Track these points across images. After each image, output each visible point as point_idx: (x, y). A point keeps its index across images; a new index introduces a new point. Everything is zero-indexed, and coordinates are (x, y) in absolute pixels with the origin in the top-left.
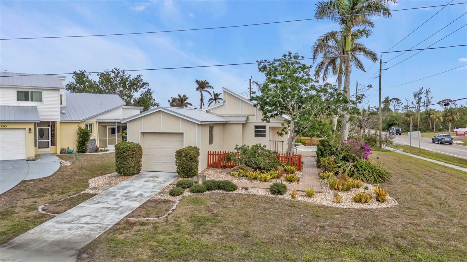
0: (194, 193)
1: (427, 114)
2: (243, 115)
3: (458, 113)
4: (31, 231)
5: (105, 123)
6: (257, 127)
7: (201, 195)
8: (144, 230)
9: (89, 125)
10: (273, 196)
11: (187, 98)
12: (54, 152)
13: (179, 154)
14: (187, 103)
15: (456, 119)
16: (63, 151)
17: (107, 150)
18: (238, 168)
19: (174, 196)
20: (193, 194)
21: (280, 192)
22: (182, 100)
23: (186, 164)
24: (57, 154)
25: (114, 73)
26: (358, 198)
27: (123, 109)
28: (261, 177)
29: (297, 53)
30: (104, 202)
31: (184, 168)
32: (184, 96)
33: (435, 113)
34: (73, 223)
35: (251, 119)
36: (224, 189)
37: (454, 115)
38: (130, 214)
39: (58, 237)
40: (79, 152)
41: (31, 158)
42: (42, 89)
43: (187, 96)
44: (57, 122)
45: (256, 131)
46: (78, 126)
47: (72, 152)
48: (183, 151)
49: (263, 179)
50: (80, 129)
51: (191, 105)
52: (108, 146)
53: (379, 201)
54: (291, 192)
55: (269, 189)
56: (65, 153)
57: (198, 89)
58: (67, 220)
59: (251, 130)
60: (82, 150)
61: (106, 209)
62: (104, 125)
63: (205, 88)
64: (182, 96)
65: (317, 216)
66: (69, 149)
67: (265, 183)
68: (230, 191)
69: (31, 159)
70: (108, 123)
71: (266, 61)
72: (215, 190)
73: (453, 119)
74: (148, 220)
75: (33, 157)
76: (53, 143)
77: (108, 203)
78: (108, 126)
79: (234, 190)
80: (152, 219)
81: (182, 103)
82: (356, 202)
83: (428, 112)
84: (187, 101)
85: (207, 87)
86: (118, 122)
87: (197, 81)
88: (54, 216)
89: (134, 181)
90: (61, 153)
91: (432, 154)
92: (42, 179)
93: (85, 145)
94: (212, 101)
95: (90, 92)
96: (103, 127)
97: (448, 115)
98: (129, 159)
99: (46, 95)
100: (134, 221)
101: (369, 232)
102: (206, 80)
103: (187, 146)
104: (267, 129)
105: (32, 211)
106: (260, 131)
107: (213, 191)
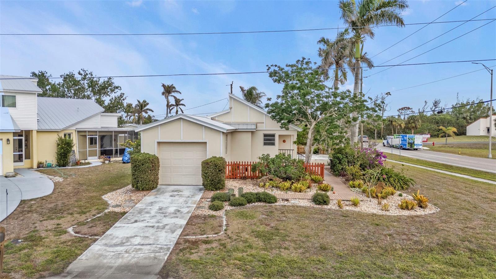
0: (235, 206)
1: (390, 121)
2: (251, 122)
3: (420, 120)
4: (83, 257)
5: (85, 131)
6: (265, 135)
7: (244, 208)
8: (213, 248)
9: (68, 134)
10: (320, 206)
11: (148, 104)
12: (29, 166)
13: (206, 165)
14: (147, 109)
15: (418, 126)
16: (40, 165)
17: (89, 163)
18: (266, 179)
19: (216, 210)
20: (233, 208)
21: (325, 202)
22: (142, 106)
23: (214, 176)
24: (33, 168)
25: (81, 75)
26: (405, 205)
27: (102, 116)
28: (296, 188)
29: (309, 59)
30: (142, 221)
31: (213, 181)
32: (144, 101)
33: (396, 120)
34: (124, 245)
35: (260, 127)
36: (265, 202)
37: (416, 122)
38: (182, 232)
39: (119, 262)
40: (59, 165)
41: (11, 174)
42: (16, 93)
43: (147, 102)
44: (33, 131)
45: (265, 140)
46: (59, 136)
47: (50, 166)
48: (210, 162)
49: (298, 190)
50: (60, 139)
51: (153, 111)
52: (89, 158)
53: (421, 207)
54: (336, 201)
55: (312, 199)
56: (43, 167)
57: (163, 94)
58: (116, 242)
59: (260, 139)
60: (63, 163)
61: (151, 228)
62: (83, 134)
63: (171, 93)
64: (141, 102)
65: (377, 225)
66: (48, 162)
67: (300, 193)
68: (272, 203)
69: (10, 176)
70: (89, 131)
71: (276, 66)
72: (254, 202)
73: (416, 126)
74: (208, 237)
75: (12, 173)
76: (28, 157)
77: (148, 222)
78: (88, 135)
79: (276, 202)
80: (211, 236)
81: (142, 109)
82: (402, 209)
83: (391, 120)
84: (147, 107)
85: (174, 92)
86: (99, 130)
87: (164, 86)
88: (96, 240)
89: (158, 196)
90: (38, 168)
91: (414, 160)
92: (44, 198)
93: (66, 157)
94: (173, 107)
95: (53, 96)
96: (81, 137)
97: (411, 122)
98: (148, 172)
99: (20, 99)
100: (194, 240)
101: (436, 238)
102: (172, 85)
103: (211, 157)
104: (277, 138)
105: (63, 234)
106: (269, 140)
107: (253, 204)
